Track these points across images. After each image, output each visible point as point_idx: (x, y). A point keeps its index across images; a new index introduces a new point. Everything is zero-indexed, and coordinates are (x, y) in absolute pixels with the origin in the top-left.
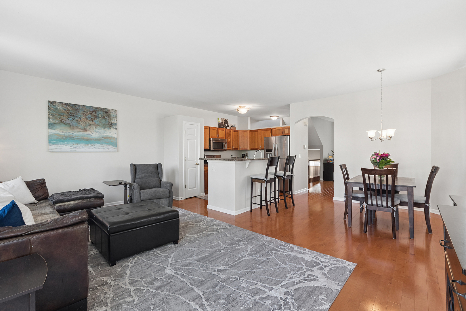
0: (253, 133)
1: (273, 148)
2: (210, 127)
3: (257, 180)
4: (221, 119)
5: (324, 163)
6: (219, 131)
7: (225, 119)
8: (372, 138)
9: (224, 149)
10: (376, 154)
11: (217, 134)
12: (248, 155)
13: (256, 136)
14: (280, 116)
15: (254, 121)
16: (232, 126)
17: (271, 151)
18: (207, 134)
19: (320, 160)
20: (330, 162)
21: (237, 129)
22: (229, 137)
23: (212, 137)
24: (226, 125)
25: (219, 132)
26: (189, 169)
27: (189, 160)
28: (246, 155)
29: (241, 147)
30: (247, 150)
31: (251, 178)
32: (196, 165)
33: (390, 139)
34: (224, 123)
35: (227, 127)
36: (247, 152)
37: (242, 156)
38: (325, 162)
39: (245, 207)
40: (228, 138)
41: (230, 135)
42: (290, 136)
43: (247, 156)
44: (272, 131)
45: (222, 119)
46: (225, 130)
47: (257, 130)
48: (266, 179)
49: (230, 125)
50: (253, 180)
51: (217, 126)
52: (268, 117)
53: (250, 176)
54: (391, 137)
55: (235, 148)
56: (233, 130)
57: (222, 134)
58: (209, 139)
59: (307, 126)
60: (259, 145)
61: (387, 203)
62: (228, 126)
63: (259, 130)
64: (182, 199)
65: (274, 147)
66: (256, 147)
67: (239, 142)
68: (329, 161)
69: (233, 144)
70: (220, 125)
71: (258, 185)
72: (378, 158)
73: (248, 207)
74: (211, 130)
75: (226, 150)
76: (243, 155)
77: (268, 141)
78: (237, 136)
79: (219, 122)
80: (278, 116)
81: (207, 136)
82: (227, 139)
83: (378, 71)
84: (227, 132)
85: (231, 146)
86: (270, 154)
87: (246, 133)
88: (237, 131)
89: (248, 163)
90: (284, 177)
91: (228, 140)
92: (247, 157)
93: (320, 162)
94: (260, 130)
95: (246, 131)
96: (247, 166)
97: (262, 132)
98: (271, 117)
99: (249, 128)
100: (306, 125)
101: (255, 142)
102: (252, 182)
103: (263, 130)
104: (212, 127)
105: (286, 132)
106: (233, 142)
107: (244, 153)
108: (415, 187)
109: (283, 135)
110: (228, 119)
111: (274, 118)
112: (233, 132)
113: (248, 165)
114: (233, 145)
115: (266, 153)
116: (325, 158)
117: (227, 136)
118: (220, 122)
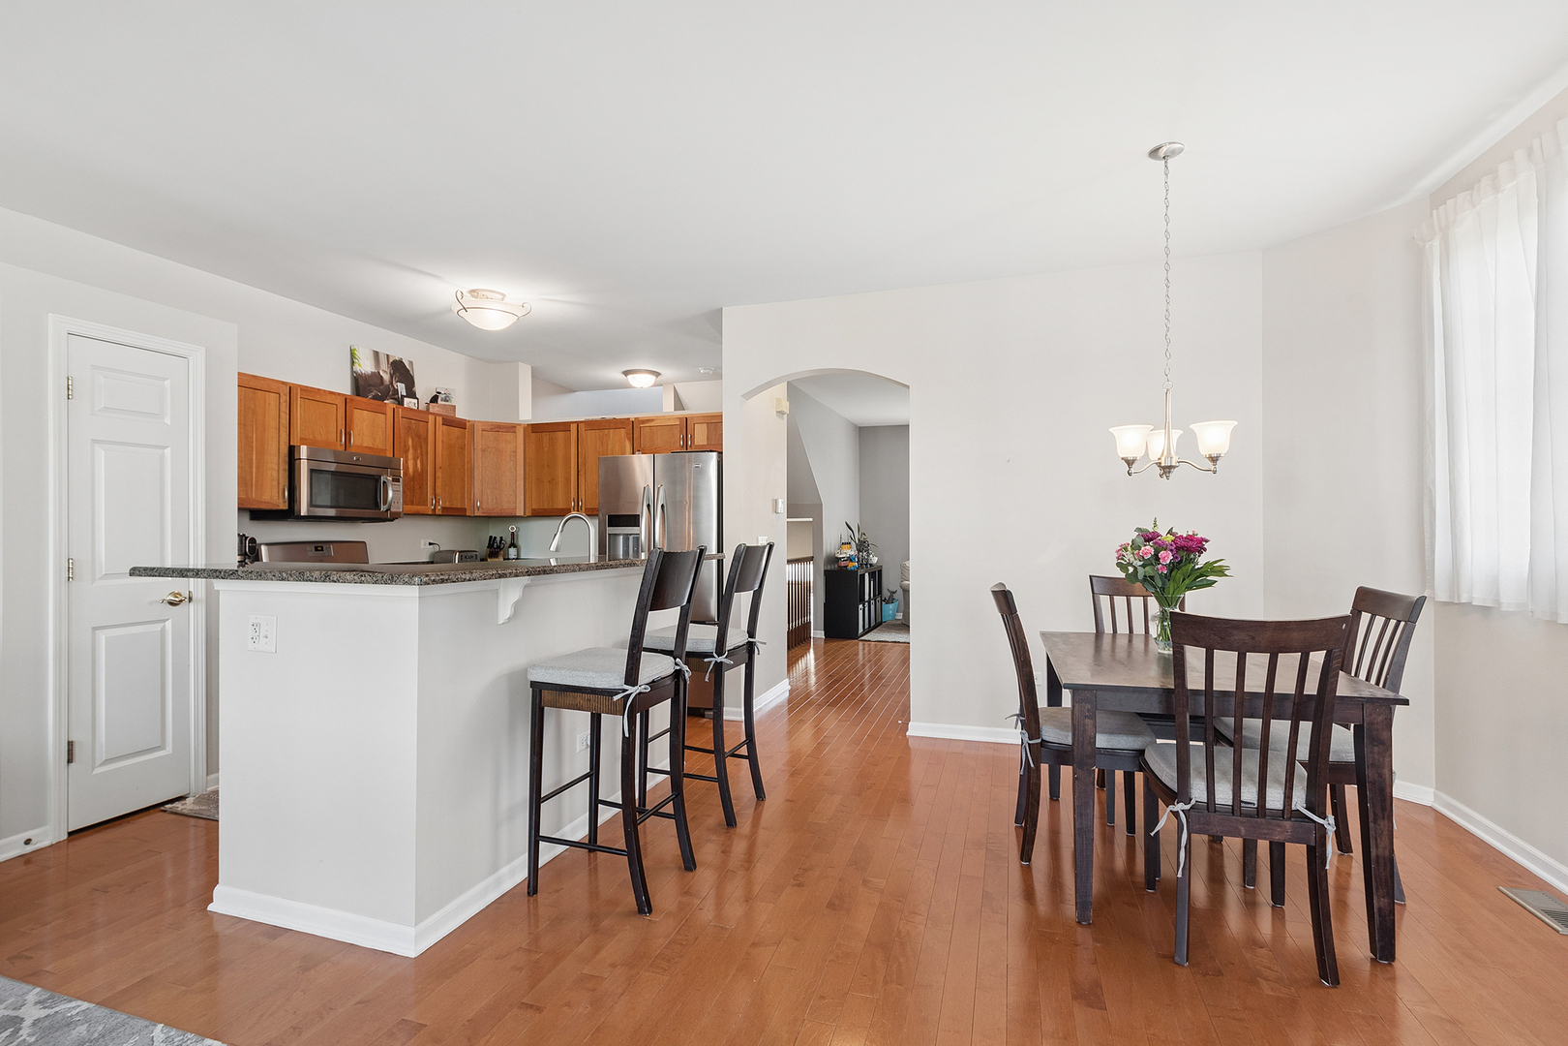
0: (546, 436)
1: (645, 507)
2: (291, 388)
3: (570, 697)
4: (371, 356)
5: (825, 571)
6: (357, 413)
7: (396, 355)
8: (1133, 461)
9: (383, 508)
10: (1149, 537)
11: (341, 426)
12: (521, 542)
13: (560, 453)
14: (667, 373)
15: (547, 385)
16: (434, 399)
17: (634, 521)
18: (273, 424)
19: (812, 559)
20: (849, 568)
21: (460, 414)
22: (415, 450)
23: (304, 441)
24: (401, 388)
25: (356, 421)
26: (102, 637)
27: (107, 576)
28: (509, 540)
29: (482, 499)
30: (513, 518)
31: (533, 684)
32: (172, 603)
33: (1210, 465)
34: (386, 377)
35: (406, 400)
36: (512, 528)
37: (490, 546)
38: (829, 568)
39: (495, 868)
40: (410, 455)
41: (421, 440)
42: (720, 454)
43: (513, 545)
44: (636, 433)
45: (376, 354)
46: (390, 413)
47: (565, 427)
48: (631, 689)
49: (424, 389)
50: (544, 698)
51: (345, 388)
52: (614, 374)
53: (525, 672)
54: (1214, 459)
55: (448, 505)
56: (439, 420)
57: (370, 431)
58: (285, 450)
59: (785, 416)
60: (573, 494)
61: (1288, 797)
62: (411, 394)
63: (573, 428)
64: (29, 849)
65: (648, 506)
66: (561, 505)
67: (471, 477)
68: (843, 564)
69: (439, 484)
70: (362, 385)
71: (577, 722)
72: (1168, 556)
73: (510, 861)
74: (298, 403)
75: (394, 517)
76: (492, 540)
77: (615, 479)
78: (463, 448)
79: (357, 368)
80: (657, 374)
81: (272, 433)
82: (406, 462)
83: (1154, 153)
84: (401, 423)
85: (429, 497)
86: (626, 537)
87: (509, 436)
88: (461, 424)
89: (511, 591)
90: (720, 659)
91: (408, 463)
92: (512, 552)
93: (812, 566)
94: (578, 423)
95: (511, 428)
96: (505, 612)
97: (590, 437)
98: (626, 373)
99: (526, 414)
100: (780, 413)
101: (552, 481)
102: (543, 708)
103: (592, 425)
104: (304, 389)
105: (700, 436)
106: (439, 474)
107: (497, 531)
108: (1406, 702)
109: (688, 447)
110: (411, 363)
111: (642, 382)
112: (441, 429)
113: (517, 607)
114: (438, 491)
115: (610, 530)
116: (829, 552)
117: (406, 442)
118: (366, 366)
